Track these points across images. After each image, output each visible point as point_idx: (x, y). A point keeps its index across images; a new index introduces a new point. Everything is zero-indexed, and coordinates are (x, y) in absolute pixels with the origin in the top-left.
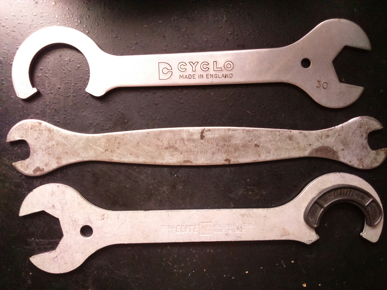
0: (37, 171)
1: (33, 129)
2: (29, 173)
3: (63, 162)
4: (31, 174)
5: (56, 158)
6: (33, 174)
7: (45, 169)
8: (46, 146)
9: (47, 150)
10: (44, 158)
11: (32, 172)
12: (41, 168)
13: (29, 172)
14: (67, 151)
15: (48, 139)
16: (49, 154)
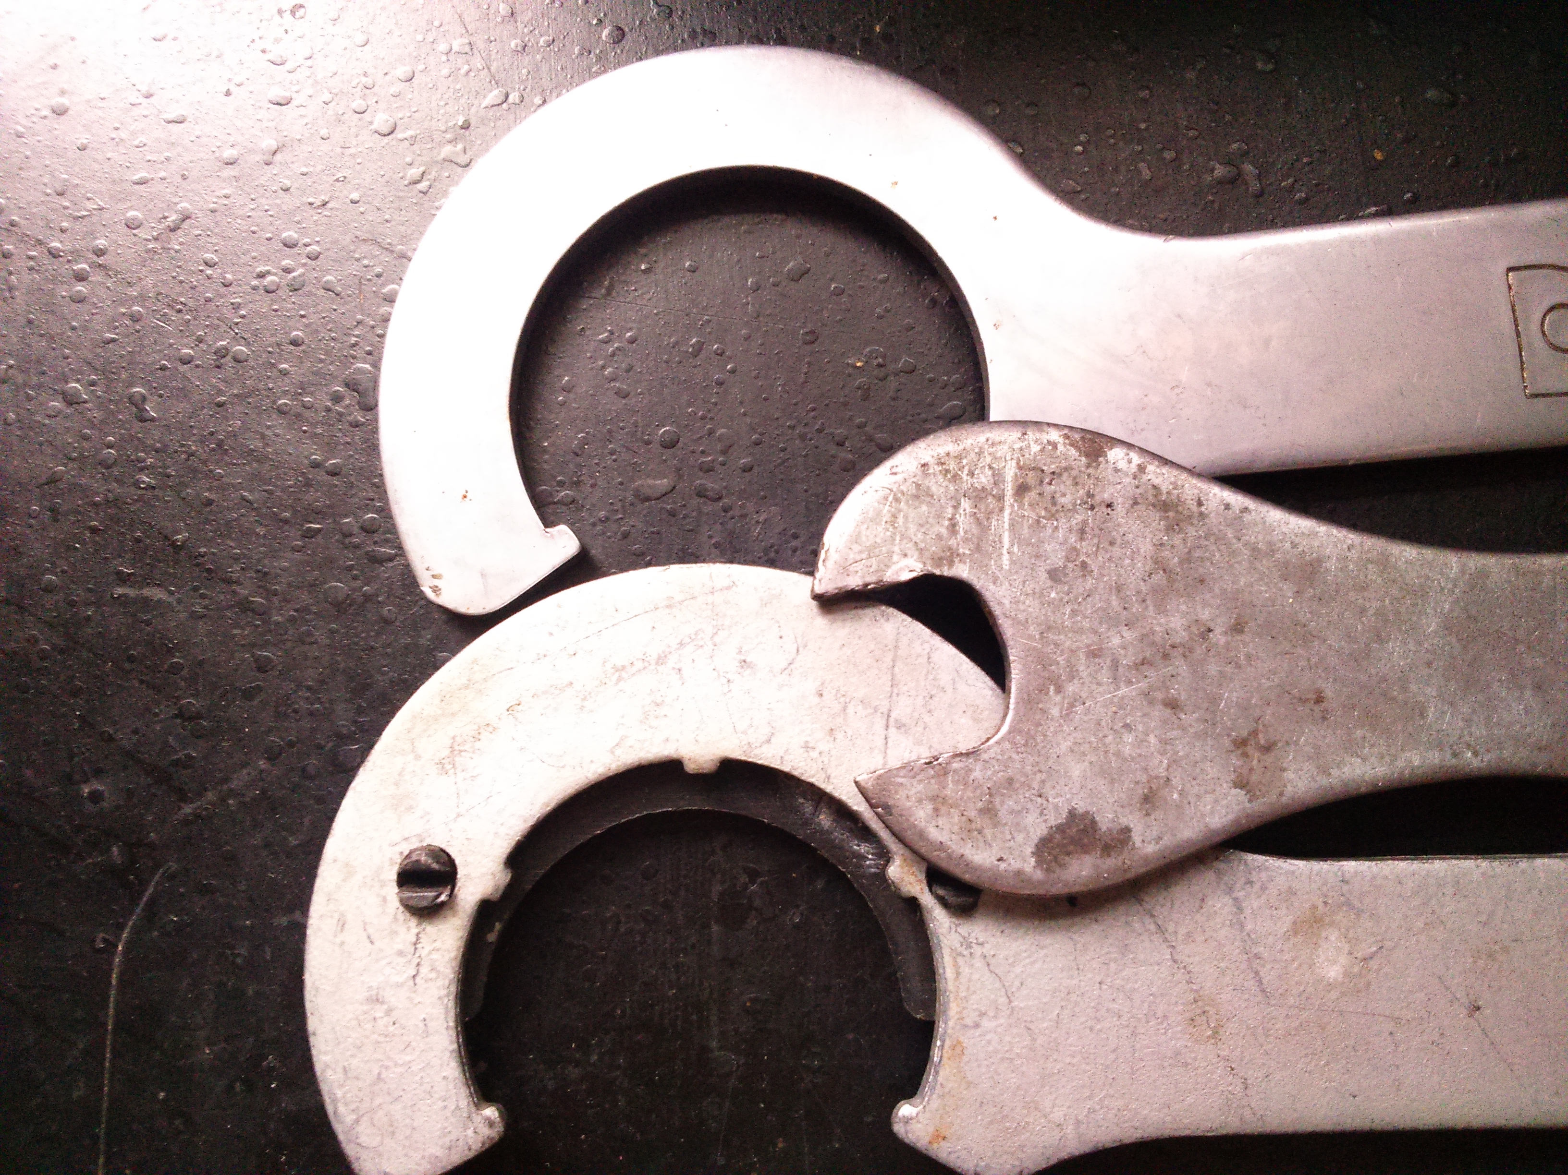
0: (1068, 854)
1: (1033, 495)
2: (1003, 866)
3: (1290, 775)
4: (1019, 873)
5: (1227, 742)
6: (1039, 875)
7: (1137, 838)
8: (1142, 638)
9: (1150, 672)
10: (1129, 738)
11: (1033, 861)
12: (1106, 820)
13: (1001, 859)
14: (1320, 684)
15: (1159, 578)
16: (1173, 705)
